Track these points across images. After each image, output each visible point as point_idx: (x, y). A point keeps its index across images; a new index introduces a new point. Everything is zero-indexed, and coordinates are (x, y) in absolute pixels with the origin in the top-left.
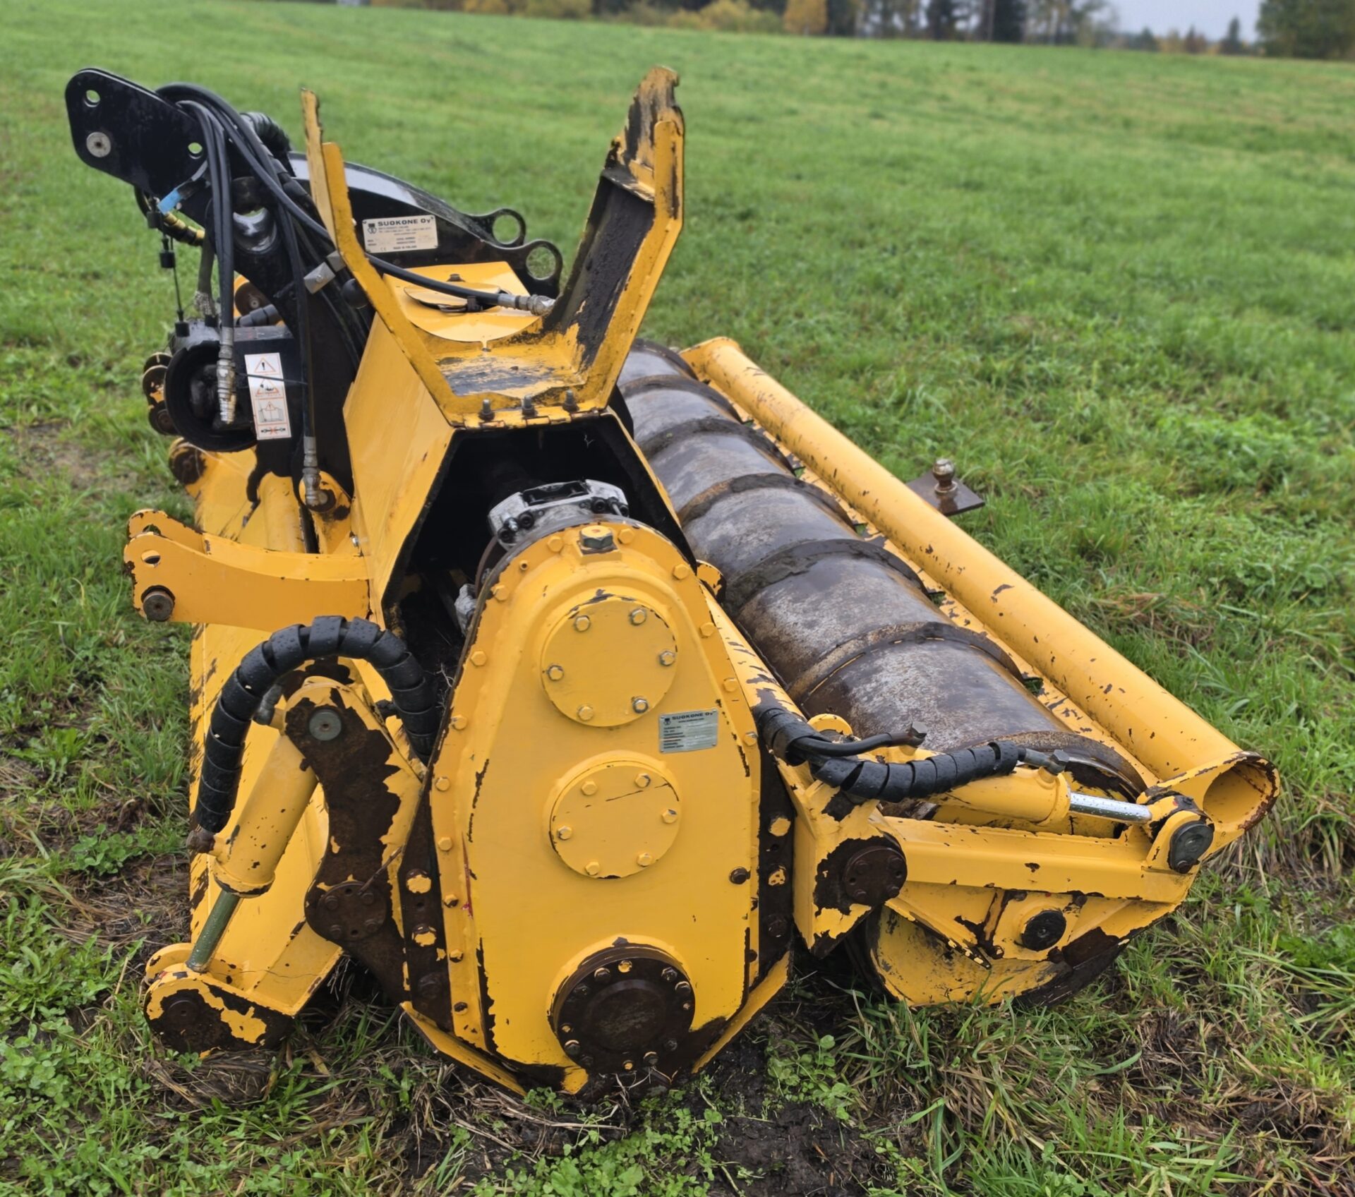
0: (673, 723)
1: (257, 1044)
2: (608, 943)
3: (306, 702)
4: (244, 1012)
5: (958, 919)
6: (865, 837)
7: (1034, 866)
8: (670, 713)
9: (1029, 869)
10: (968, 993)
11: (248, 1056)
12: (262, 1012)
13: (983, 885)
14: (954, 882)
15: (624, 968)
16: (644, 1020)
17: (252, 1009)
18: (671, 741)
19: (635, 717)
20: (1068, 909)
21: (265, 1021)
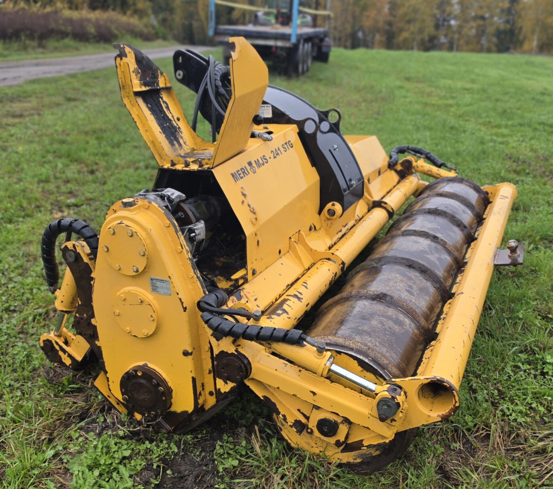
0: (154, 281)
1: (69, 367)
2: (141, 363)
3: (66, 247)
4: (65, 354)
5: (299, 410)
6: (230, 352)
7: (314, 394)
8: (153, 277)
9: (312, 394)
10: (321, 452)
11: (66, 370)
12: (70, 356)
13: (292, 394)
14: (278, 388)
15: (139, 374)
16: (148, 397)
17: (67, 354)
18: (154, 289)
19: (135, 274)
20: (342, 422)
21: (71, 359)
